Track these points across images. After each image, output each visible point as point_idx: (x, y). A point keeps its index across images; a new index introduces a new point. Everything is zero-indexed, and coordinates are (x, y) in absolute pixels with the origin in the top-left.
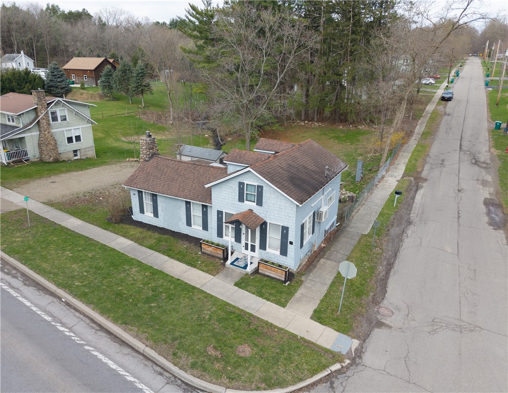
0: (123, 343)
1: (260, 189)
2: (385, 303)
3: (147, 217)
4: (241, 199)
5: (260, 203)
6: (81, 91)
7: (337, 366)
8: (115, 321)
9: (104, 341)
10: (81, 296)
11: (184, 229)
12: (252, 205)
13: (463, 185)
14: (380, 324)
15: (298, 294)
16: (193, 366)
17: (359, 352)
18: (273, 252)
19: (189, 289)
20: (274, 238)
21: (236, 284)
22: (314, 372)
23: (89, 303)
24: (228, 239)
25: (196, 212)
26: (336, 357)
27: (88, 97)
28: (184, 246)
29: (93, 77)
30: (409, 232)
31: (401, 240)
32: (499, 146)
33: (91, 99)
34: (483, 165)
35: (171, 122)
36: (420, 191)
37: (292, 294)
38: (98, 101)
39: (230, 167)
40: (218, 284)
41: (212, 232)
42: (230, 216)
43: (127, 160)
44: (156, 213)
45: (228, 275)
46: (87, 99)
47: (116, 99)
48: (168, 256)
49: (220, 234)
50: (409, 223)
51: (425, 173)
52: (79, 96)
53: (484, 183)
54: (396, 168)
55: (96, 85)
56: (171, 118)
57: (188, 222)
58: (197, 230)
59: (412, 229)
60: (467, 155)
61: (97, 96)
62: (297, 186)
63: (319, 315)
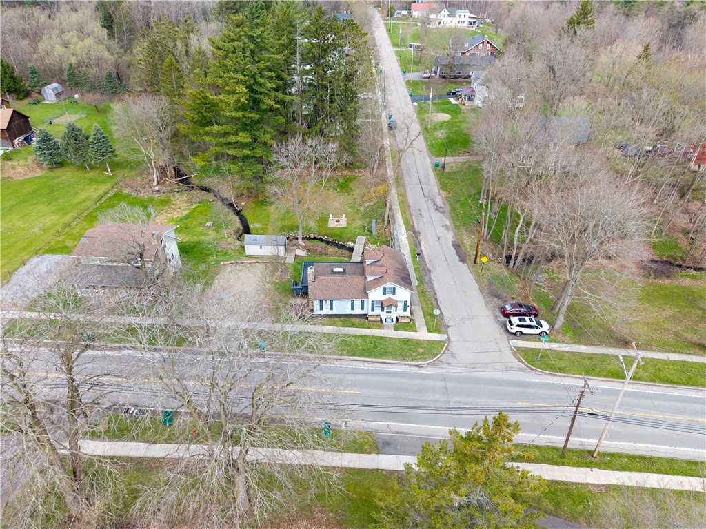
0: (385, 363)
1: (394, 290)
2: (445, 318)
3: (326, 311)
4: (385, 294)
5: (394, 294)
6: (10, 163)
7: (446, 345)
8: (376, 358)
9: (380, 365)
10: (354, 355)
11: (349, 312)
12: (391, 296)
13: (440, 234)
14: (448, 326)
15: (417, 326)
16: (413, 360)
17: (448, 338)
18: (400, 312)
19: (381, 338)
20: (400, 306)
21: (395, 330)
22: (442, 348)
23: (359, 356)
24: (378, 311)
25: (358, 303)
26: (444, 342)
27: (26, 171)
28: (357, 321)
29: (6, 138)
30: (432, 277)
31: (432, 284)
32: (443, 186)
33: (30, 172)
34: (441, 210)
35: (157, 188)
36: (422, 245)
37: (415, 326)
38: (40, 173)
39: (370, 279)
40: (388, 332)
41: (367, 310)
42: (378, 302)
43: (222, 263)
44: (331, 308)
45: (388, 327)
46: (26, 174)
47: (60, 165)
48: (356, 327)
49: (373, 310)
50: (430, 271)
51: (416, 225)
52: (12, 172)
53: (447, 228)
54: (399, 225)
55: (14, 147)
56: (155, 183)
57: (353, 308)
58: (358, 311)
59: (433, 275)
60: (430, 201)
61: (35, 166)
62: (405, 282)
63: (429, 331)
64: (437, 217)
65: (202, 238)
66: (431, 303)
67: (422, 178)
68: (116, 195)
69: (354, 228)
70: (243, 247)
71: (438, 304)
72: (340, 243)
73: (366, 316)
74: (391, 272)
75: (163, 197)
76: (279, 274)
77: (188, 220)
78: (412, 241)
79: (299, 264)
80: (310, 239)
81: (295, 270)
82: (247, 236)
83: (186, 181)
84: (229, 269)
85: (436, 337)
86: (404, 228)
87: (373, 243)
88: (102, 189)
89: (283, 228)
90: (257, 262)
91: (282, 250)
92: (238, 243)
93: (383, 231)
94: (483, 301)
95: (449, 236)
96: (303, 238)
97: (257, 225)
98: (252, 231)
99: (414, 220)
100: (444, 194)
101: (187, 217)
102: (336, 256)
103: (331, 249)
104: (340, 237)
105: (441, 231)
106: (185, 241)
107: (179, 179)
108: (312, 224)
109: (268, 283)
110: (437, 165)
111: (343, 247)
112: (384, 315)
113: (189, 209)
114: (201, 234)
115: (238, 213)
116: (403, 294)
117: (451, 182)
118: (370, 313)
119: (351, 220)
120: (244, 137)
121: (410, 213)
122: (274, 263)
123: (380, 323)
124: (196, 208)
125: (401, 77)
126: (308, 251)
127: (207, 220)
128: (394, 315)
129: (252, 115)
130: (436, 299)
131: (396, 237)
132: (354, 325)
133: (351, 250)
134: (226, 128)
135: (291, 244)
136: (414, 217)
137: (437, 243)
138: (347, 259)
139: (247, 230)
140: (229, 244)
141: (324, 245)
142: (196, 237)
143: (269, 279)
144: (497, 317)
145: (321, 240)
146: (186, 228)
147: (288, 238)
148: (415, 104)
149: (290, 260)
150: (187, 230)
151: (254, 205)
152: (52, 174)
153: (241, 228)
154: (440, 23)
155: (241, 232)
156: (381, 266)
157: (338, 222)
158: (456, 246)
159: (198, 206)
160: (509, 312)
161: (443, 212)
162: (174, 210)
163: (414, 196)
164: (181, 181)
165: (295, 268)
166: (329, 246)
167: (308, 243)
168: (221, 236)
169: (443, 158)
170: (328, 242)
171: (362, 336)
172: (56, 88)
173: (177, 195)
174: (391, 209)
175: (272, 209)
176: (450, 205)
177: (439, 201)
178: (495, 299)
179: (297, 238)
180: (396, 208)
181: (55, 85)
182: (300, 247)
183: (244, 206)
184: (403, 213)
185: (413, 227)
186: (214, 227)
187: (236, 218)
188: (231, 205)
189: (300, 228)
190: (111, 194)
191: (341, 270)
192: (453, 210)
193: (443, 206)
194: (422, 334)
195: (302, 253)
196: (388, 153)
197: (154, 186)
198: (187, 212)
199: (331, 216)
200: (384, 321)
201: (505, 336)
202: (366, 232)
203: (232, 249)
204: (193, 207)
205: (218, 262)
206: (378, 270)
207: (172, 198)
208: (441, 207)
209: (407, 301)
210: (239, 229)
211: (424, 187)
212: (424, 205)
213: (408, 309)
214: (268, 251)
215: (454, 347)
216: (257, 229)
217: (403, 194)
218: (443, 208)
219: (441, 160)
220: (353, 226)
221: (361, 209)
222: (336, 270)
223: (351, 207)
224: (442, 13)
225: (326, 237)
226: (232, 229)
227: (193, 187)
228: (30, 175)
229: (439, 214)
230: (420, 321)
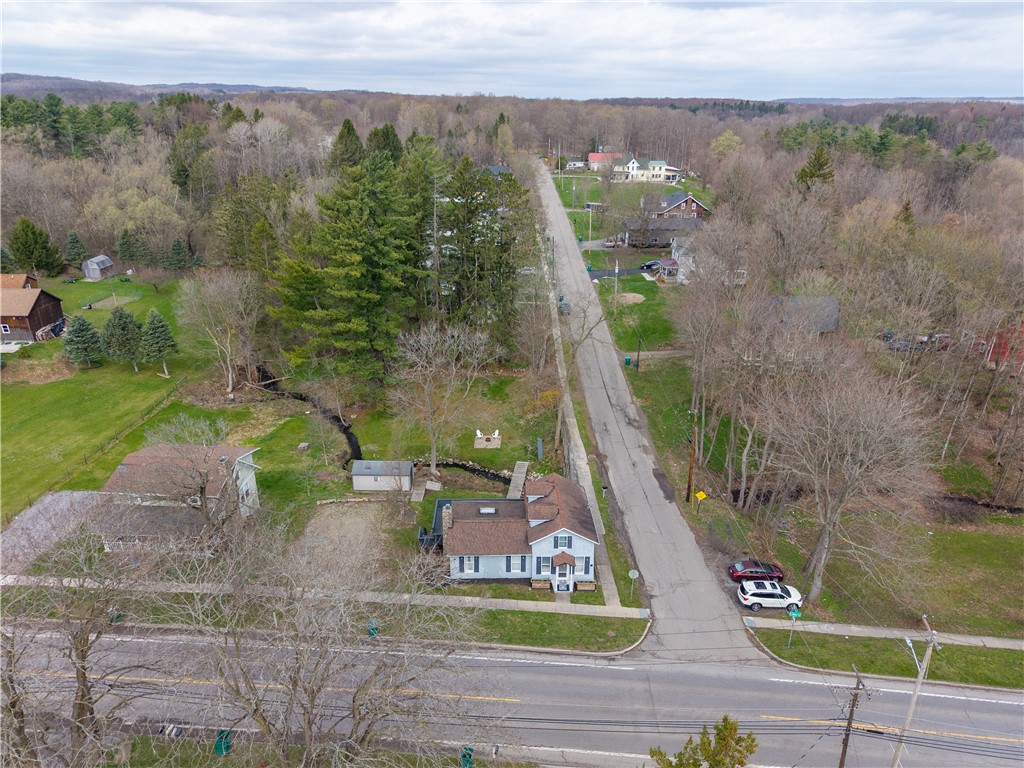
0: (559, 654)
1: (570, 539)
2: (646, 583)
4: (556, 546)
5: (570, 546)
6: (27, 362)
7: (649, 624)
8: (543, 646)
9: (549, 657)
10: (510, 642)
11: (504, 574)
12: (565, 549)
14: (652, 597)
15: (605, 595)
16: (599, 649)
17: (652, 613)
18: (580, 574)
19: (552, 615)
20: (580, 565)
21: (572, 602)
22: (644, 630)
23: (519, 644)
24: (546, 573)
25: (516, 561)
26: (646, 621)
27: (48, 373)
28: (515, 588)
29: (26, 328)
30: (626, 522)
31: (626, 532)
32: (637, 392)
33: (54, 374)
34: (636, 424)
35: (231, 396)
36: (610, 474)
37: (602, 596)
38: (68, 375)
39: (534, 523)
40: (562, 606)
41: (531, 572)
42: (546, 559)
43: (318, 503)
44: (477, 569)
45: (562, 598)
46: (48, 377)
47: (97, 364)
48: (514, 599)
49: (539, 572)
50: (622, 513)
51: (600, 446)
52: (29, 373)
53: (645, 449)
54: (576, 445)
55: (35, 340)
56: (229, 389)
57: (508, 569)
58: (516, 573)
59: (627, 519)
60: (619, 413)
61: (61, 366)
62: (586, 528)
63: (624, 603)
64: (629, 433)
65: (292, 466)
66: (626, 562)
67: (607, 380)
68: (172, 405)
69: (512, 450)
70: (350, 479)
71: (635, 562)
72: (491, 471)
73: (528, 582)
74: (566, 513)
75: (240, 408)
76: (400, 518)
77: (273, 441)
78: (595, 467)
79: (430, 502)
80: (447, 465)
81: (424, 513)
82: (356, 464)
83: (274, 386)
84: (328, 511)
85: (634, 613)
86: (583, 449)
87: (538, 471)
88: (155, 396)
89: (408, 452)
90: (369, 501)
91: (406, 483)
92: (343, 473)
93: (553, 454)
94: (702, 558)
95: (649, 462)
96: (437, 465)
97: (372, 447)
98: (363, 455)
99: (598, 438)
100: (639, 402)
101: (272, 436)
102: (485, 490)
103: (478, 481)
104: (492, 462)
105: (637, 455)
106: (266, 470)
107: (263, 383)
108: (451, 444)
109: (384, 532)
110: (628, 362)
111: (496, 477)
112: (556, 580)
113: (274, 425)
114: (291, 460)
115: (346, 430)
116: (583, 548)
117: (648, 385)
118: (535, 576)
119: (507, 438)
120: (358, 325)
121: (592, 428)
122: (393, 501)
123: (548, 593)
124: (285, 423)
125: (576, 247)
126: (444, 484)
127: (301, 441)
128: (570, 580)
129: (370, 296)
130: (633, 555)
131: (572, 463)
132: (510, 596)
133: (507, 481)
134: (333, 312)
135: (420, 473)
136: (597, 435)
137: (632, 472)
138: (500, 495)
139: (357, 454)
140: (331, 474)
141: (468, 474)
142: (282, 466)
143: (386, 525)
144: (722, 581)
145: (464, 467)
146: (270, 452)
147: (415, 465)
148: (596, 281)
149: (418, 497)
150: (270, 456)
151: (368, 418)
152: (84, 377)
153: (349, 451)
154: (627, 177)
155: (348, 457)
156: (550, 504)
157: (487, 440)
158: (659, 475)
159: (288, 422)
160: (740, 574)
161: (639, 428)
162: (254, 427)
163: (596, 405)
164: (266, 386)
165: (424, 508)
166: (475, 476)
167: (445, 472)
168: (319, 463)
169: (636, 354)
170: (473, 471)
171: (522, 612)
172: (103, 262)
173: (260, 406)
174: (564, 423)
175: (394, 424)
176: (648, 417)
177: (632, 412)
178: (720, 555)
179: (429, 465)
180: (572, 421)
181: (102, 257)
182: (433, 478)
183: (354, 420)
184: (581, 428)
185: (596, 447)
186: (310, 451)
187: (342, 438)
188: (336, 419)
189: (434, 451)
190: (166, 404)
191: (491, 510)
192: (653, 424)
193: (638, 418)
194: (613, 608)
195: (435, 486)
196: (558, 345)
197: (227, 394)
198: (273, 428)
199: (478, 432)
200: (556, 590)
201: (736, 610)
202: (529, 456)
203: (333, 482)
204: (281, 422)
205: (313, 501)
206: (545, 510)
207: (252, 410)
208: (635, 420)
209: (589, 558)
210: (345, 453)
211: (611, 392)
212: (611, 416)
213: (591, 569)
214: (385, 484)
215: (661, 627)
216: (372, 453)
217: (580, 404)
218: (637, 421)
219: (633, 356)
220: (510, 446)
221: (522, 422)
222: (484, 510)
223: (506, 420)
224: (630, 165)
225: (471, 463)
226: (336, 453)
227: (284, 395)
228: (54, 379)
229: (633, 429)
230: (610, 589)
